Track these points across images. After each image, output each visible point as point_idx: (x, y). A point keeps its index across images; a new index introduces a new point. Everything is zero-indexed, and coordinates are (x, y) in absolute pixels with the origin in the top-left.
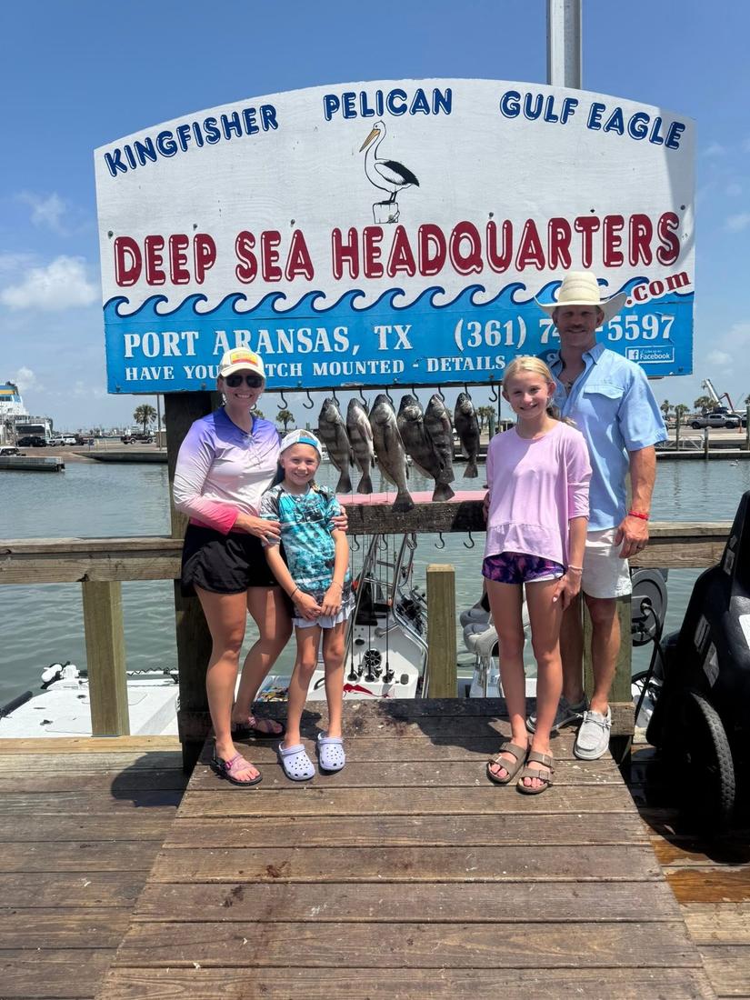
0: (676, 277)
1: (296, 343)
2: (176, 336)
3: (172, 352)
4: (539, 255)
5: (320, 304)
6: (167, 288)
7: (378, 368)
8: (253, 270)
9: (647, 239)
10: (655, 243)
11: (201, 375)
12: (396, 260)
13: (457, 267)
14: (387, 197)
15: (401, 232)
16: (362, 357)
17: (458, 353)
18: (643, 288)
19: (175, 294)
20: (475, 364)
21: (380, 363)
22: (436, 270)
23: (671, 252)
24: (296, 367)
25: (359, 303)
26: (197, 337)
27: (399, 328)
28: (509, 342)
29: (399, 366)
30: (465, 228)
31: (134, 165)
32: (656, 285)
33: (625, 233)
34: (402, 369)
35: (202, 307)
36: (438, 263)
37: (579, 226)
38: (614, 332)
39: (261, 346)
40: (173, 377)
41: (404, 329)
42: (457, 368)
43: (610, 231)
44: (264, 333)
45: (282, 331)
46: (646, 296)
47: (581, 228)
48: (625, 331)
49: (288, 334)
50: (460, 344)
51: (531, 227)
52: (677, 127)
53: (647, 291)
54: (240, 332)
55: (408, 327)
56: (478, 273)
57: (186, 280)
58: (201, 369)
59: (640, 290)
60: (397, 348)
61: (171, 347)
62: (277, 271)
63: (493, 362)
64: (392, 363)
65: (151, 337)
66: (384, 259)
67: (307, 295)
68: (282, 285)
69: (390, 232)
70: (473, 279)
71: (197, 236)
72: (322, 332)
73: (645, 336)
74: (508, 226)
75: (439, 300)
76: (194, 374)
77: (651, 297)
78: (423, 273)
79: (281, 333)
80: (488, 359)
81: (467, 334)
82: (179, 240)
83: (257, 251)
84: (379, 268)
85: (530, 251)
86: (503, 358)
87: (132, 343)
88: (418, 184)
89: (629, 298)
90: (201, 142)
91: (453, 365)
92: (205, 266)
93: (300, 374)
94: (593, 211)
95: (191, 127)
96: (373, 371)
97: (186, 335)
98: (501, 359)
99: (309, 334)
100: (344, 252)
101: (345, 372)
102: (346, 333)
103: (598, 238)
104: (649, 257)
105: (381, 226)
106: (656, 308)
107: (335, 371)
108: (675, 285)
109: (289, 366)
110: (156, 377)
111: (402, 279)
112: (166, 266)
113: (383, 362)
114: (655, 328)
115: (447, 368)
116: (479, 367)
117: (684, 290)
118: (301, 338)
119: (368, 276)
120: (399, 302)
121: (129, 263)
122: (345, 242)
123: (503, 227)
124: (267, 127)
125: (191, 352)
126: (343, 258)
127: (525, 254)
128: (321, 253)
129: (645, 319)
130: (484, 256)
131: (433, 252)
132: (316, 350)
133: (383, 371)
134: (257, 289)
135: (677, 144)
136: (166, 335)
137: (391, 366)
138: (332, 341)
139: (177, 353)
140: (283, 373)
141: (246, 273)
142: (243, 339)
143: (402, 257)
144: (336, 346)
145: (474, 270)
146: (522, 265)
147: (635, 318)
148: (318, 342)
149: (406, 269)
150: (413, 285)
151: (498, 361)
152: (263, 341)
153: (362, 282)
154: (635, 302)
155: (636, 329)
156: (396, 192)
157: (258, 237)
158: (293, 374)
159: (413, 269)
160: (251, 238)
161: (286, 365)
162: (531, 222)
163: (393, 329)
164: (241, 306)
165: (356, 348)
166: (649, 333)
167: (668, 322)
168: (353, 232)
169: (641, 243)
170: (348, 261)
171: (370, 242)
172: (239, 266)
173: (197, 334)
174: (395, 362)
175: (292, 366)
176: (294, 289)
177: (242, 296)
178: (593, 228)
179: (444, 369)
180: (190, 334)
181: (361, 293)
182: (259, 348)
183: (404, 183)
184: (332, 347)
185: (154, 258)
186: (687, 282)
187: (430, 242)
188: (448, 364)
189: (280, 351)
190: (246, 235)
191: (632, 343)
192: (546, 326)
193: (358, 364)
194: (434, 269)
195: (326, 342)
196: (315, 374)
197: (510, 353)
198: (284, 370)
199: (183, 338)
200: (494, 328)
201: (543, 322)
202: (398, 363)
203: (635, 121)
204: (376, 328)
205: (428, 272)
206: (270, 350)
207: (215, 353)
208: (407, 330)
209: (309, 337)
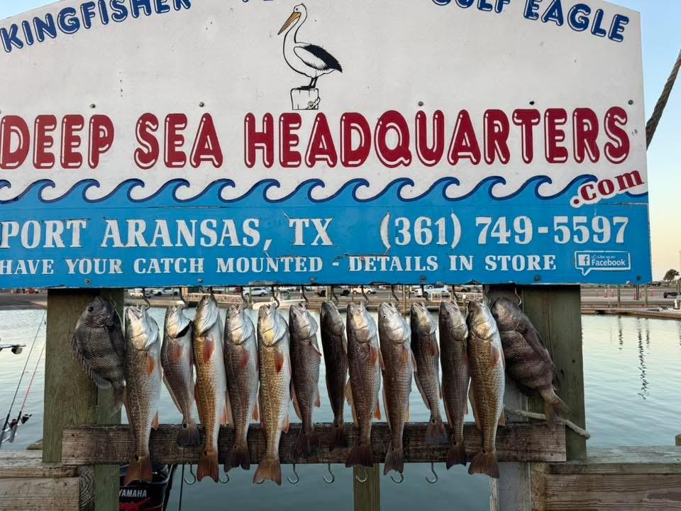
0: (628, 176)
1: (199, 235)
2: (60, 224)
3: (54, 243)
4: (474, 148)
5: (228, 193)
6: (55, 171)
7: (292, 265)
8: (154, 155)
9: (593, 135)
10: (602, 139)
11: (85, 270)
12: (315, 150)
13: (384, 159)
14: (307, 82)
15: (322, 122)
16: (275, 253)
17: (382, 251)
18: (592, 187)
19: (63, 179)
20: (404, 265)
21: (295, 260)
22: (360, 161)
23: (620, 151)
24: (197, 262)
25: (273, 193)
26: (84, 227)
27: (317, 222)
28: (442, 241)
29: (316, 264)
30: (392, 117)
31: (31, 41)
32: (605, 184)
33: (568, 127)
34: (320, 267)
35: (93, 193)
36: (362, 154)
37: (518, 118)
38: (560, 233)
39: (158, 239)
40: (52, 272)
41: (323, 223)
42: (383, 268)
43: (552, 125)
44: (162, 224)
45: (183, 222)
46: (594, 196)
47: (520, 121)
48: (573, 233)
49: (189, 226)
50: (386, 242)
51: (464, 117)
52: (620, 20)
53: (596, 190)
54: (134, 221)
55: (328, 221)
56: (407, 165)
57: (78, 164)
58: (85, 263)
59: (588, 189)
60: (315, 243)
61: (54, 236)
62: (181, 157)
63: (423, 263)
64: (308, 261)
65: (31, 226)
66: (302, 148)
67: (214, 183)
68: (187, 172)
69: (309, 119)
70: (401, 172)
71: (94, 117)
72: (229, 224)
73: (596, 239)
74: (439, 117)
75: (363, 193)
76: (77, 268)
77: (600, 197)
78: (346, 164)
79: (182, 224)
80: (418, 259)
81: (394, 232)
82: (74, 120)
83: (160, 135)
84: (296, 157)
85: (464, 144)
86: (436, 258)
87: (10, 232)
89: (575, 198)
90: (106, 20)
91: (378, 264)
92: (100, 149)
93: (201, 270)
94: (532, 103)
95: (97, 4)
96: (287, 269)
97: (72, 225)
98: (432, 259)
99: (215, 225)
100: (257, 139)
101: (255, 269)
102: (257, 225)
103: (539, 132)
104: (597, 154)
105: (300, 112)
106: (606, 209)
107: (243, 268)
108: (627, 185)
109: (188, 262)
110: (33, 271)
111: (320, 170)
113: (298, 259)
114: (607, 230)
115: (371, 267)
116: (408, 268)
117: (636, 190)
118: (204, 229)
119: (284, 165)
120: (317, 193)
122: (259, 128)
123: (434, 118)
124: (179, 7)
125: (76, 243)
126: (257, 145)
127: (459, 147)
128: (232, 139)
129: (595, 221)
130: (412, 148)
131: (356, 141)
132: (221, 244)
133: (298, 269)
134: (157, 176)
135: (621, 37)
136: (49, 224)
137: (307, 264)
138: (241, 234)
139: (60, 244)
140: (181, 270)
141: (146, 158)
142: (137, 229)
143: (322, 147)
144: (245, 240)
145: (402, 162)
146: (456, 158)
147: (584, 219)
148: (224, 235)
149: (326, 159)
150: (334, 177)
151: (429, 260)
152: (160, 232)
153: (276, 171)
154: (582, 201)
155: (585, 231)
156: (316, 78)
157: (161, 120)
158: (192, 270)
159: (334, 159)
160: (154, 121)
161: (185, 260)
162: (464, 113)
163: (312, 224)
164: (137, 193)
165: (268, 243)
166: (601, 236)
167: (620, 224)
168: (269, 119)
169: (586, 139)
170: (262, 148)
171: (286, 129)
172: (139, 150)
173: (84, 224)
174: (312, 260)
175: (192, 260)
176: (200, 177)
178: (533, 121)
179: (367, 269)
180: (76, 223)
181: (276, 183)
182: (154, 240)
183: (325, 68)
184: (240, 241)
185: (43, 139)
186: (640, 183)
187: (353, 131)
188: (372, 264)
189: (179, 244)
190: (149, 118)
191: (581, 247)
192: (483, 225)
193: (270, 261)
194: (357, 160)
195: (233, 235)
196: (218, 271)
197: (443, 253)
198: (182, 265)
199: (68, 227)
200: (424, 225)
201: (479, 220)
202: (316, 261)
203: (575, 12)
204: (292, 222)
205: (350, 163)
206: (167, 243)
207: (104, 245)
208: (327, 224)
209: (214, 229)
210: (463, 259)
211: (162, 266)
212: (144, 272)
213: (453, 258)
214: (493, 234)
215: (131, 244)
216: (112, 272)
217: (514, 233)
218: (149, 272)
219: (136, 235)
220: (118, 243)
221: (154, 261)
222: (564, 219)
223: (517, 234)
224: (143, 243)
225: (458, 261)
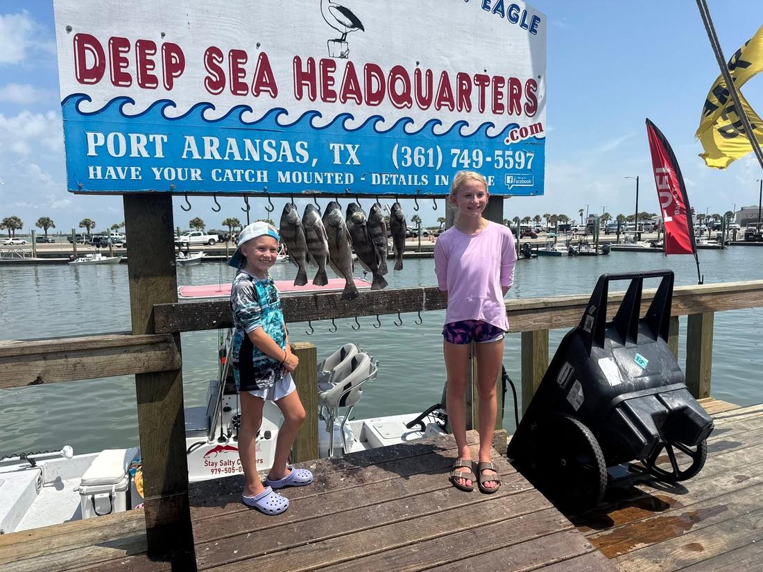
0: (535, 125)
1: (262, 152)
2: (143, 138)
3: (139, 153)
4: (450, 99)
5: (283, 120)
6: (134, 90)
7: (333, 179)
8: (221, 83)
9: (518, 96)
10: (524, 100)
11: (170, 177)
12: (346, 90)
13: (394, 102)
15: (351, 67)
16: (321, 168)
17: (394, 171)
18: (516, 132)
19: (143, 99)
20: (407, 180)
21: (334, 175)
22: (378, 102)
23: (532, 109)
24: (262, 174)
25: (317, 122)
26: (166, 140)
28: (431, 165)
29: (350, 179)
30: (398, 70)
32: (523, 130)
33: (505, 90)
34: (352, 181)
35: (170, 112)
36: (379, 97)
37: (477, 80)
38: (498, 161)
39: (229, 153)
40: (140, 178)
41: (354, 148)
42: (394, 183)
43: (496, 87)
44: (232, 141)
45: (249, 141)
46: (518, 138)
47: (478, 83)
48: (505, 162)
49: (254, 144)
50: (396, 164)
51: (445, 76)
52: (536, 19)
53: (518, 134)
54: (209, 138)
55: (357, 146)
56: (409, 108)
57: (155, 85)
58: (169, 171)
59: (514, 132)
60: (348, 163)
61: (139, 147)
62: (244, 87)
63: (419, 180)
64: (344, 175)
65: (116, 138)
66: (337, 87)
67: (272, 110)
68: (249, 99)
69: (341, 65)
70: (404, 113)
71: (165, 44)
72: (285, 144)
73: (517, 166)
74: (430, 74)
75: (381, 126)
76: (162, 175)
77: (520, 138)
78: (368, 103)
79: (248, 143)
80: (416, 177)
81: (401, 156)
82: (146, 45)
83: (225, 66)
84: (333, 94)
85: (445, 95)
86: (427, 177)
87: (96, 141)
88: (363, 30)
89: (507, 138)
91: (391, 180)
92: (174, 74)
93: (266, 180)
94: (485, 71)
97: (154, 138)
98: (425, 177)
99: (274, 145)
100: (303, 77)
101: (306, 181)
102: (306, 147)
103: (489, 91)
104: (520, 110)
105: (334, 59)
106: (523, 146)
107: (297, 180)
108: (535, 132)
109: (256, 173)
110: (123, 177)
111: (350, 106)
112: (132, 69)
113: (337, 174)
114: (523, 160)
115: (386, 182)
116: (410, 183)
117: (539, 135)
118: (266, 148)
119: (324, 100)
120: (349, 124)
121: (90, 62)
122: (305, 69)
123: (426, 75)
125: (159, 154)
126: (303, 82)
127: (441, 98)
128: (284, 74)
129: (517, 154)
130: (412, 95)
131: (375, 86)
132: (280, 160)
133: (337, 182)
134: (225, 101)
135: (536, 31)
136: (133, 137)
137: (343, 178)
138: (294, 154)
139: (145, 154)
140: (250, 179)
141: (215, 85)
142: (212, 145)
143: (351, 88)
144: (298, 157)
145: (406, 105)
146: (440, 105)
147: (511, 153)
148: (282, 153)
149: (354, 98)
150: (361, 113)
151: (423, 179)
152: (231, 148)
153: (318, 105)
154: (511, 141)
155: (511, 161)
156: (346, 33)
157: (226, 54)
158: (259, 180)
159: (360, 98)
160: (220, 54)
161: (253, 172)
162: (445, 73)
163: (345, 147)
164: (209, 114)
165: (315, 161)
166: (519, 164)
167: (530, 157)
168: (311, 61)
169: (515, 98)
170: (308, 85)
171: (325, 72)
172: (207, 78)
173: (165, 138)
174: (347, 175)
175: (259, 173)
176: (261, 104)
177: (211, 106)
178: (486, 84)
179: (384, 183)
180: (158, 138)
181: (319, 114)
182: (227, 154)
183: (352, 27)
184: (294, 158)
185: (118, 60)
186: (541, 130)
187: (373, 78)
188: (387, 179)
189: (247, 159)
190: (213, 52)
191: (509, 171)
192: (455, 154)
193: (317, 175)
194: (376, 101)
195: (288, 153)
196: (279, 181)
197: (431, 172)
198: (251, 176)
199: (151, 140)
200: (420, 153)
201: (453, 151)
202: (349, 176)
203: (511, 10)
204: (331, 145)
205: (371, 102)
206: (238, 157)
207: (184, 156)
208: (356, 149)
209: (273, 148)
210: (443, 177)
211: (235, 176)
212: (220, 179)
213: (437, 177)
214: (461, 161)
215: (208, 156)
216: (193, 179)
217: (472, 161)
218: (224, 180)
219: (211, 149)
220: (196, 156)
221: (228, 171)
222: (500, 153)
223: (475, 161)
224: (218, 157)
225: (440, 178)
